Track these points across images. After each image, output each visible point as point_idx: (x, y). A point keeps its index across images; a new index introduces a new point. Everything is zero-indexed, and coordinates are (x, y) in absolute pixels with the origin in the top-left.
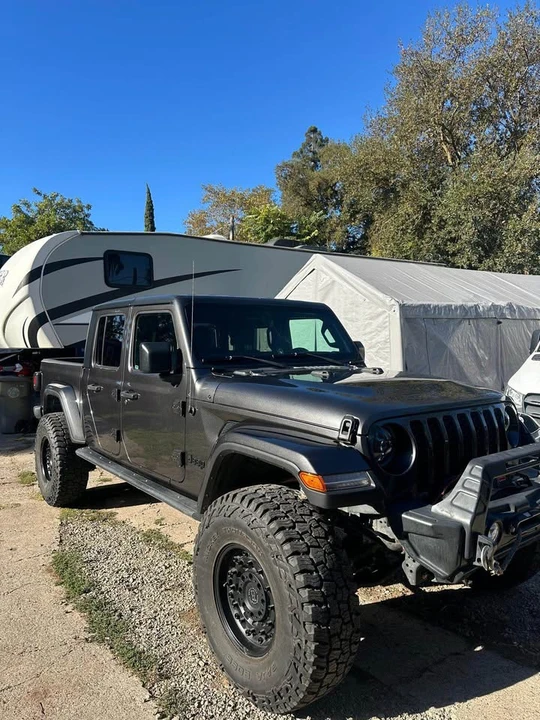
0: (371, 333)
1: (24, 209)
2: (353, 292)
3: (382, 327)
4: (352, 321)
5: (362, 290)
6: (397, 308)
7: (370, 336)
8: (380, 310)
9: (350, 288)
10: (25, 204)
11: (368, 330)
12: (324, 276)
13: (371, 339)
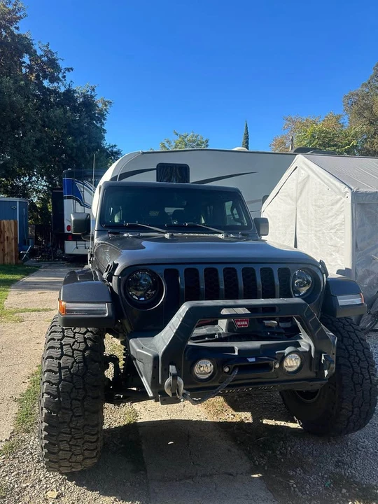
0: (332, 216)
1: (167, 145)
2: (320, 184)
3: (340, 211)
4: (319, 207)
5: (326, 181)
6: (349, 195)
7: (331, 219)
8: (338, 197)
9: (319, 180)
10: (167, 142)
11: (330, 214)
12: (303, 172)
13: (332, 221)
